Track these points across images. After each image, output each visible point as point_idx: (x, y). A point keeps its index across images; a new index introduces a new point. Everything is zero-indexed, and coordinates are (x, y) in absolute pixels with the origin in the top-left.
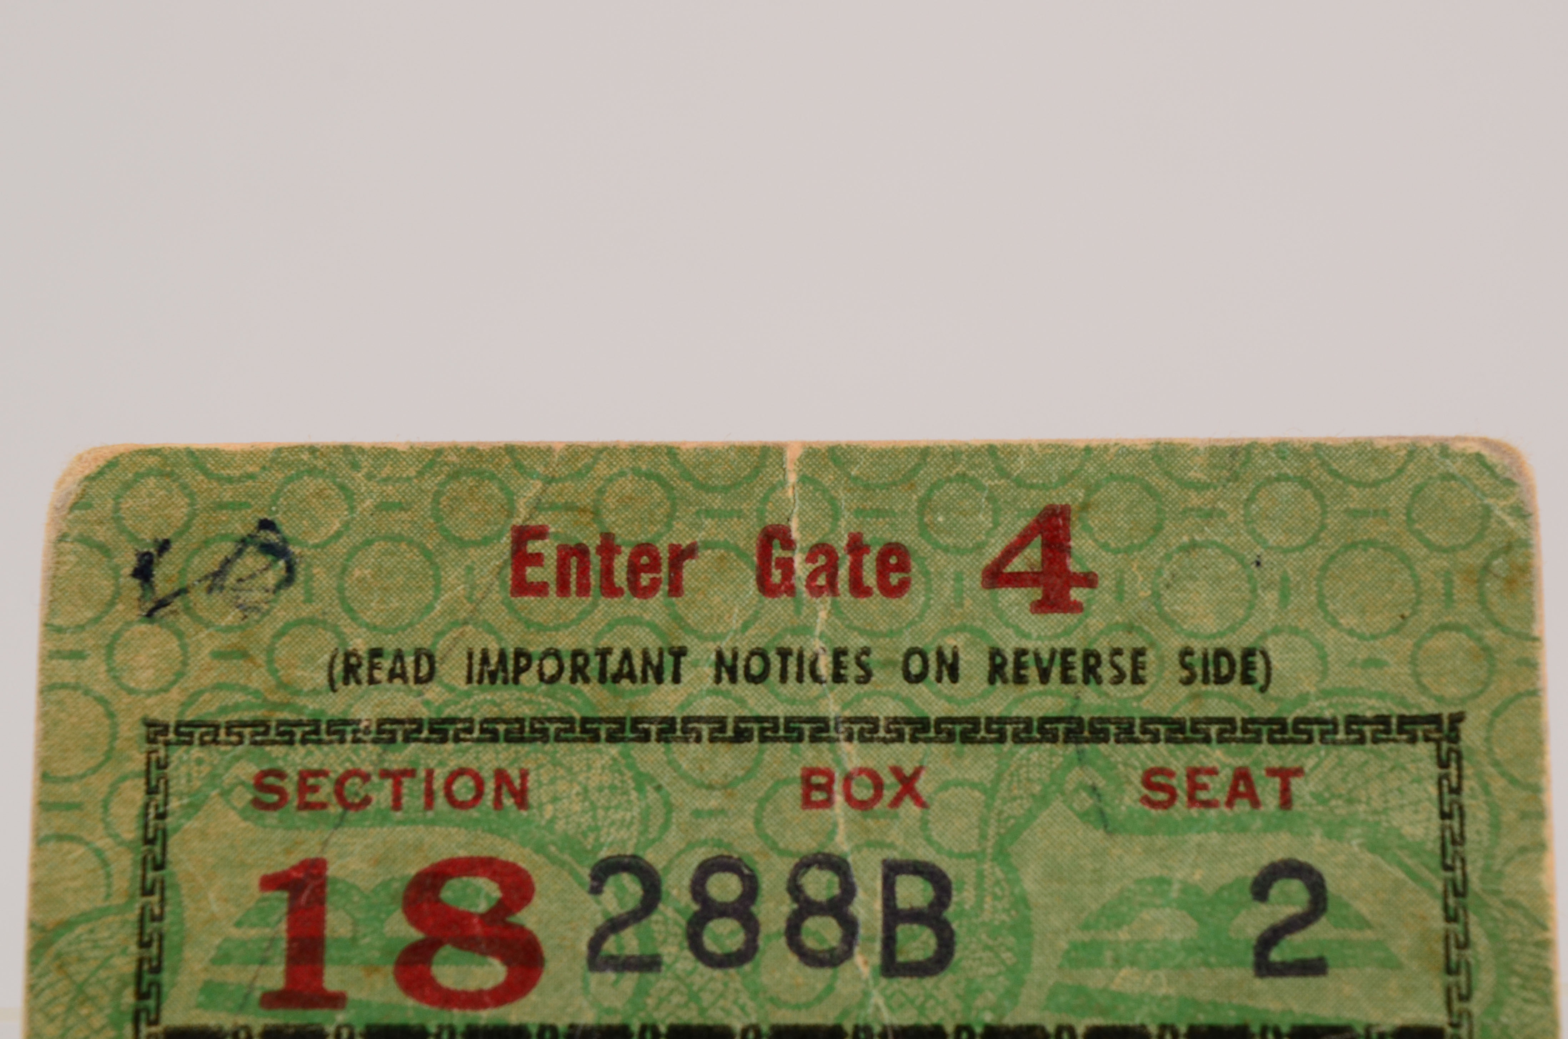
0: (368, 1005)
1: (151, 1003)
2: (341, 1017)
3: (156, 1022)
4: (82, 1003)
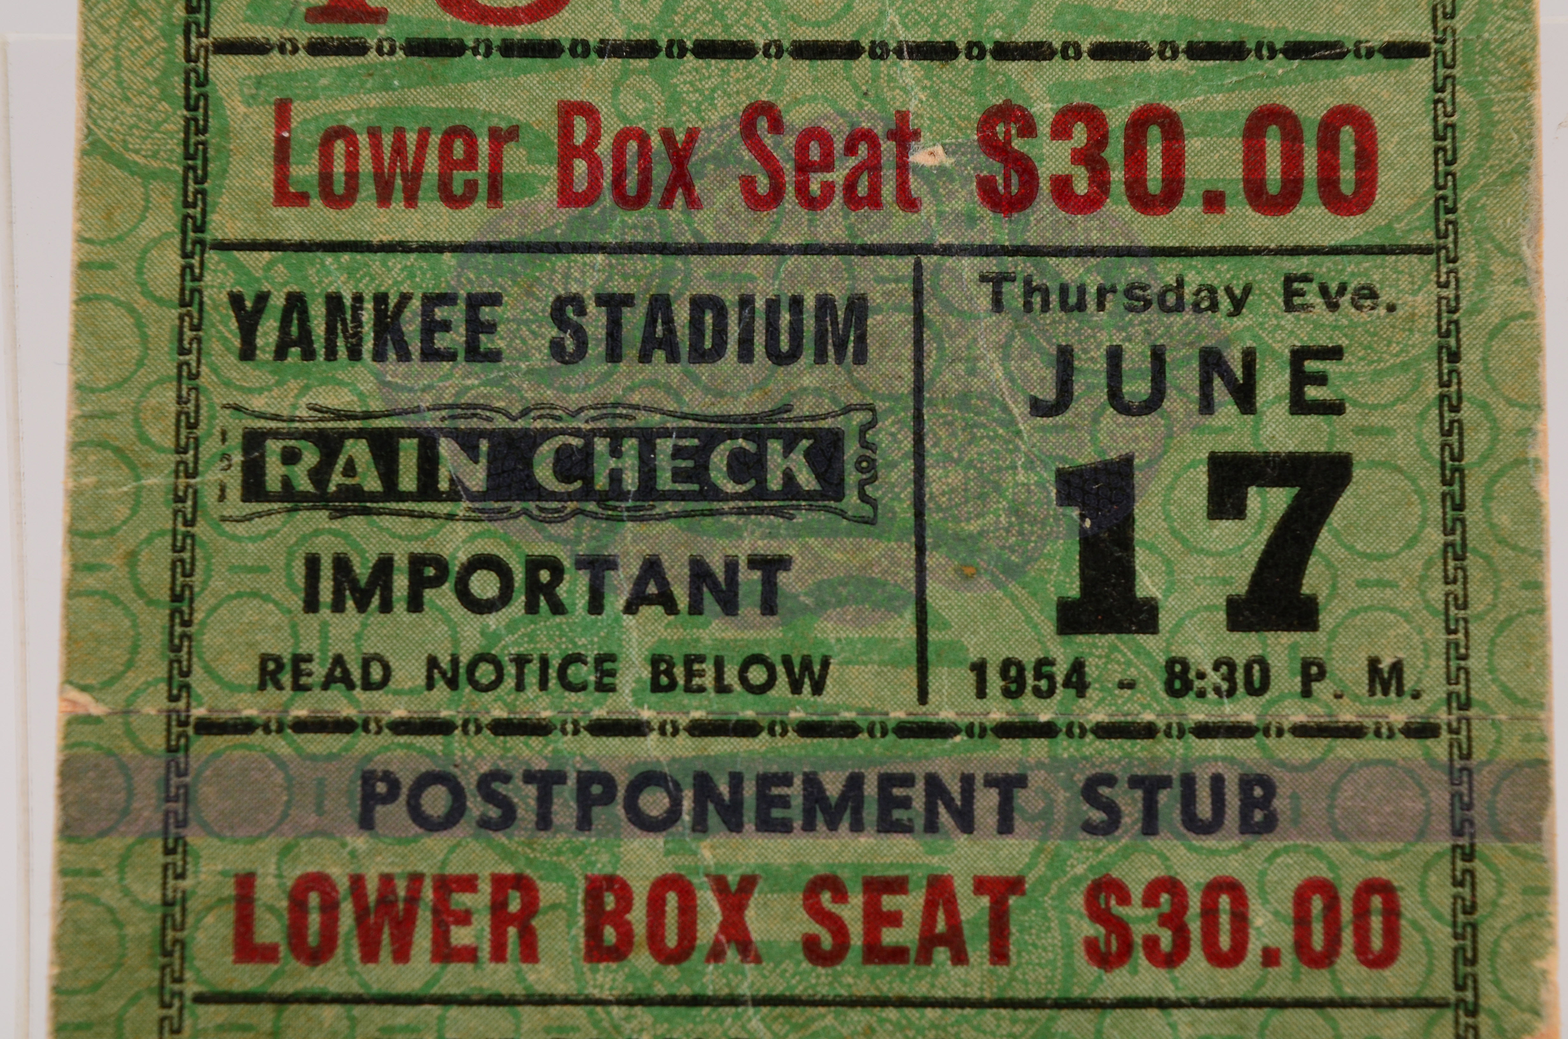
0: (408, 20)
1: (201, 17)
2: (382, 31)
3: (206, 35)
4: (134, 17)
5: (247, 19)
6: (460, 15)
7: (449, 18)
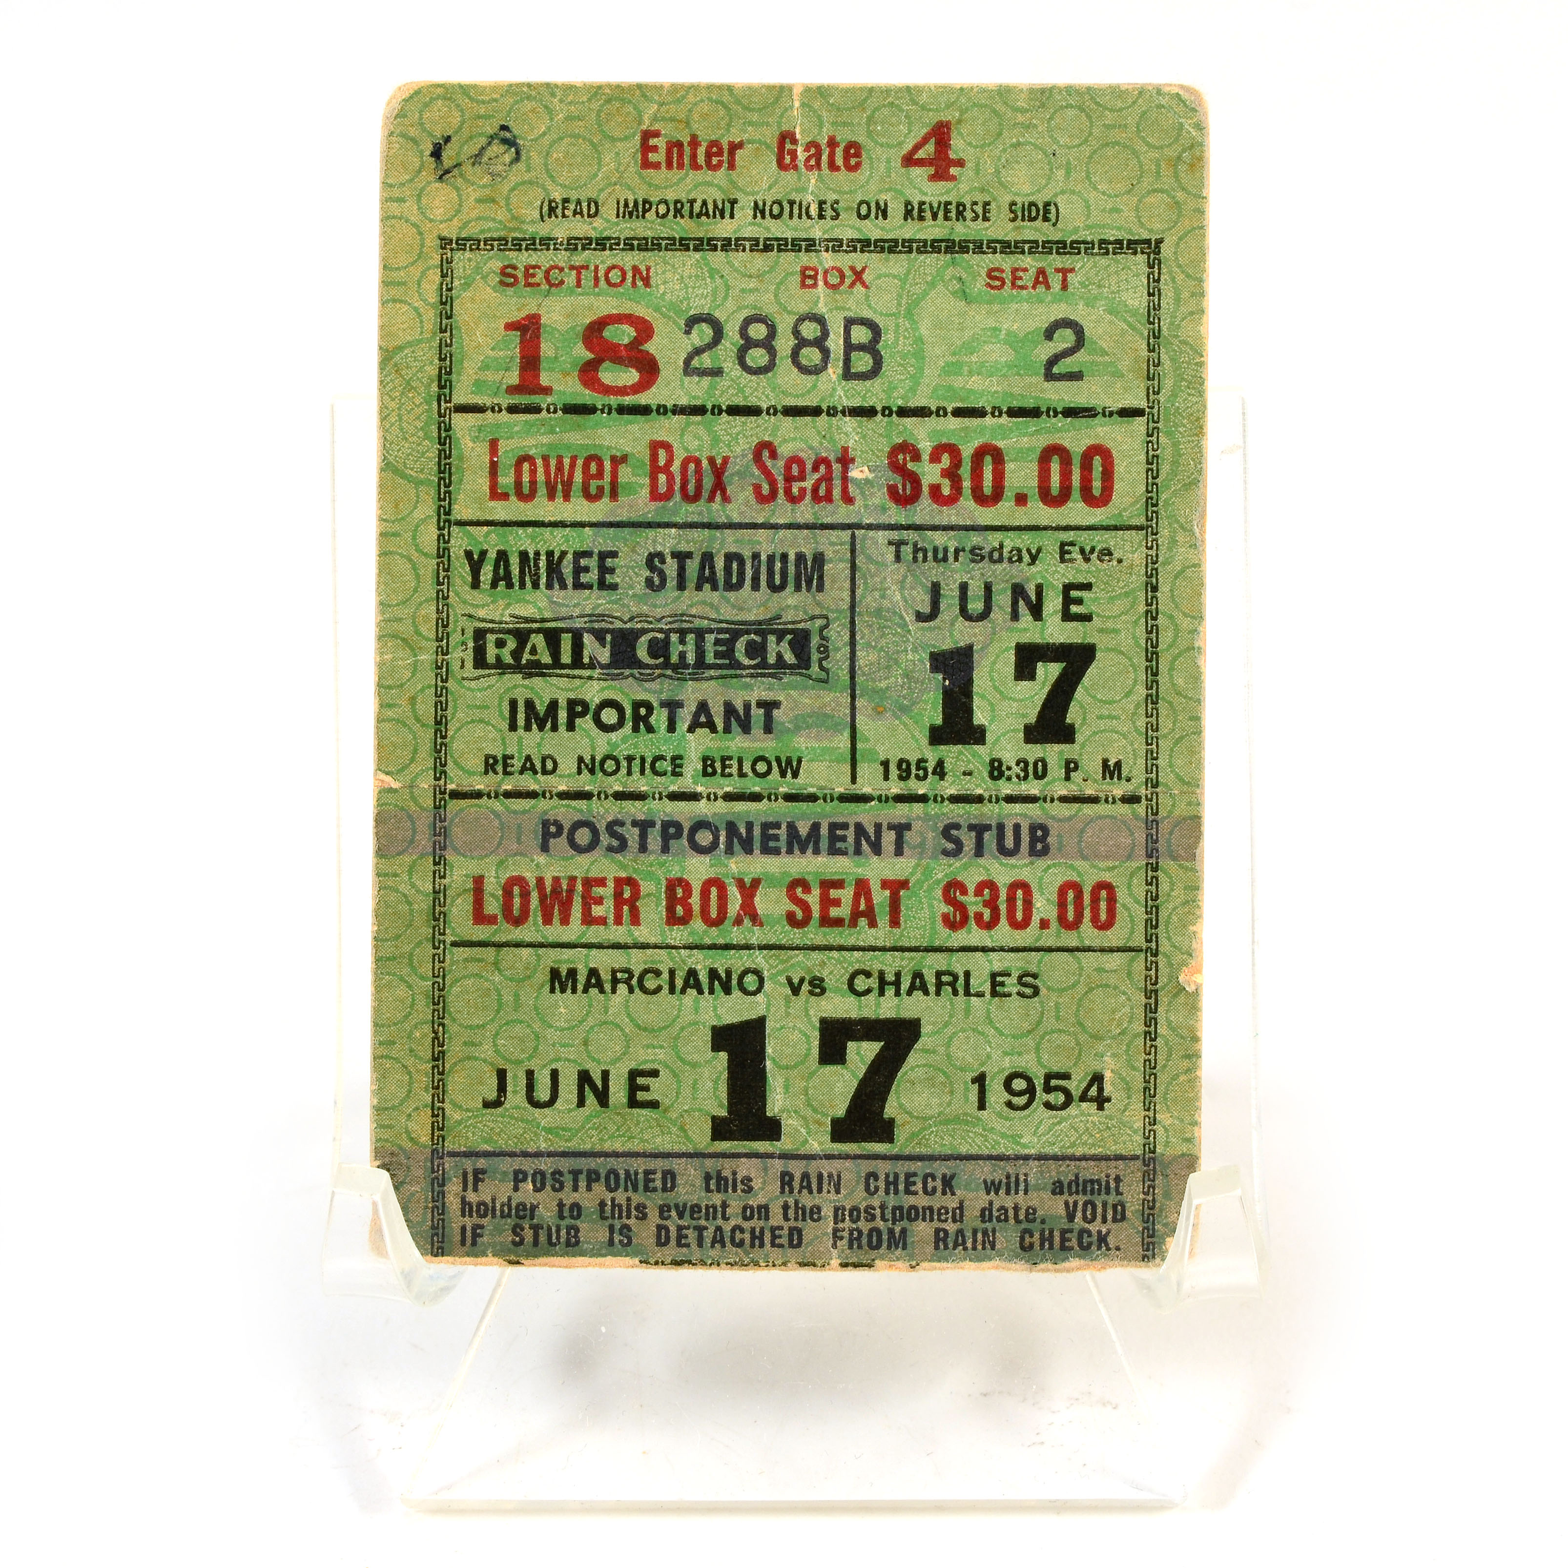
0: (564, 393)
1: (447, 391)
2: (549, 400)
3: (450, 401)
4: (409, 391)
5: (472, 393)
6: (594, 390)
7: (587, 392)
